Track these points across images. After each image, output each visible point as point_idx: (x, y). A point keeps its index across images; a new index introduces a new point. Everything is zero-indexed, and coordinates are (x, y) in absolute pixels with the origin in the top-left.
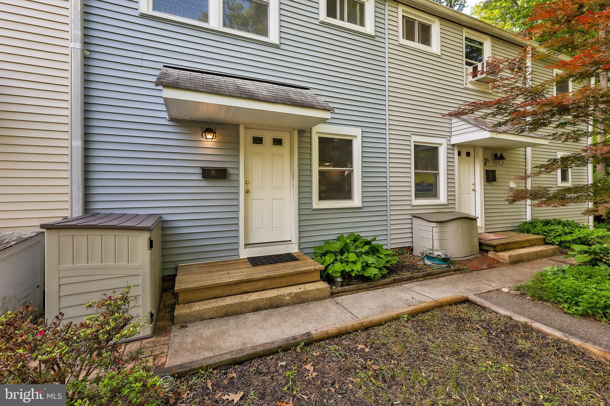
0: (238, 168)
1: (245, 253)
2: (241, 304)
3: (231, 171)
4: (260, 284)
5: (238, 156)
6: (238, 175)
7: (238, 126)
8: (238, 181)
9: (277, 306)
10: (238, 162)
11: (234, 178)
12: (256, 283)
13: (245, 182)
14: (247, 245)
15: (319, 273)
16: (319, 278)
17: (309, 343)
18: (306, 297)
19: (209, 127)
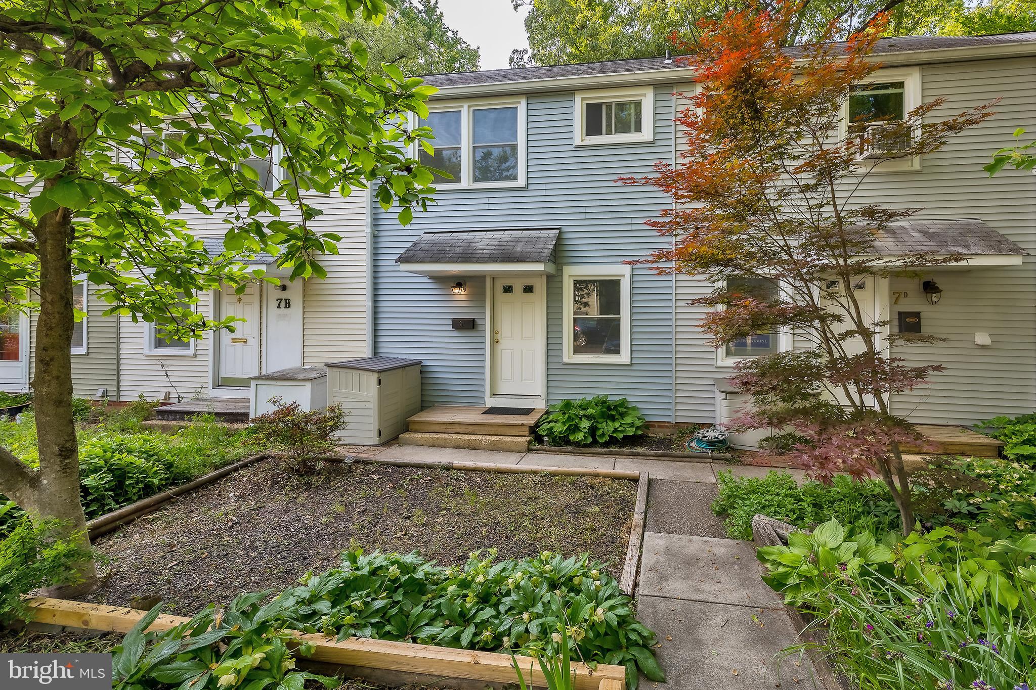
0: (484, 319)
1: (490, 402)
2: (445, 439)
3: (479, 322)
4: (470, 429)
5: (484, 307)
6: (484, 325)
7: (484, 277)
8: (484, 331)
9: (474, 449)
10: (485, 313)
11: (480, 328)
12: (467, 427)
13: (494, 332)
14: (493, 394)
15: (528, 429)
16: (527, 433)
17: (448, 468)
18: (501, 446)
19: (459, 281)
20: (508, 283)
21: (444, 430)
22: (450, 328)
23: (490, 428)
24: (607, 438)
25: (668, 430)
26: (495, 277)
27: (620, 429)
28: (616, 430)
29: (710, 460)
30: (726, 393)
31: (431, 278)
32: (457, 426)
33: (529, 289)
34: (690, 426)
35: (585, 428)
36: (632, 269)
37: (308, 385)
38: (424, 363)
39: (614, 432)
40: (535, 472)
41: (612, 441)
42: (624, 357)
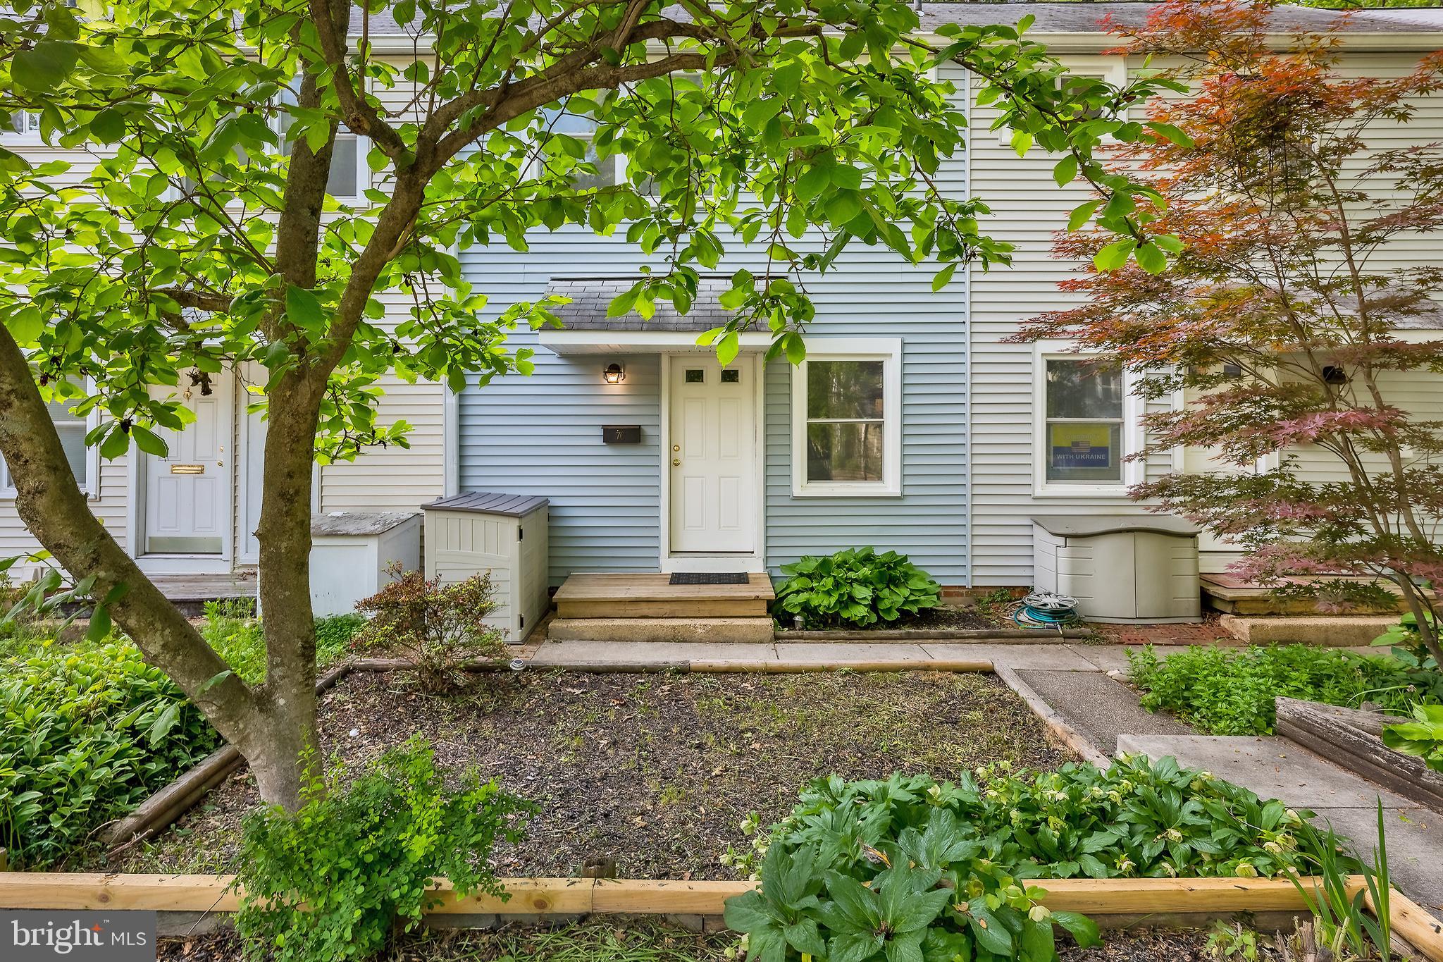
0: (658, 426)
1: (669, 566)
2: (632, 627)
3: (648, 431)
4: (667, 608)
5: (658, 406)
6: (658, 436)
7: (658, 356)
8: (657, 446)
9: (684, 641)
10: (658, 416)
11: (650, 441)
12: (660, 605)
13: (673, 448)
14: (672, 552)
15: (765, 605)
16: (764, 612)
17: (683, 671)
18: (730, 634)
19: (614, 363)
20: (695, 365)
21: (622, 613)
22: (600, 441)
23: (702, 607)
24: (895, 615)
25: (960, 599)
26: (675, 354)
27: (912, 598)
28: (907, 601)
29: (1062, 640)
30: (1066, 536)
31: (563, 356)
32: (643, 605)
33: (730, 376)
34: (993, 592)
35: (864, 598)
36: (904, 344)
37: (373, 545)
38: (554, 502)
39: (904, 604)
40: (830, 670)
41: (906, 618)
42: (890, 484)
